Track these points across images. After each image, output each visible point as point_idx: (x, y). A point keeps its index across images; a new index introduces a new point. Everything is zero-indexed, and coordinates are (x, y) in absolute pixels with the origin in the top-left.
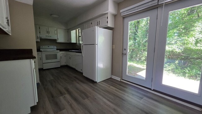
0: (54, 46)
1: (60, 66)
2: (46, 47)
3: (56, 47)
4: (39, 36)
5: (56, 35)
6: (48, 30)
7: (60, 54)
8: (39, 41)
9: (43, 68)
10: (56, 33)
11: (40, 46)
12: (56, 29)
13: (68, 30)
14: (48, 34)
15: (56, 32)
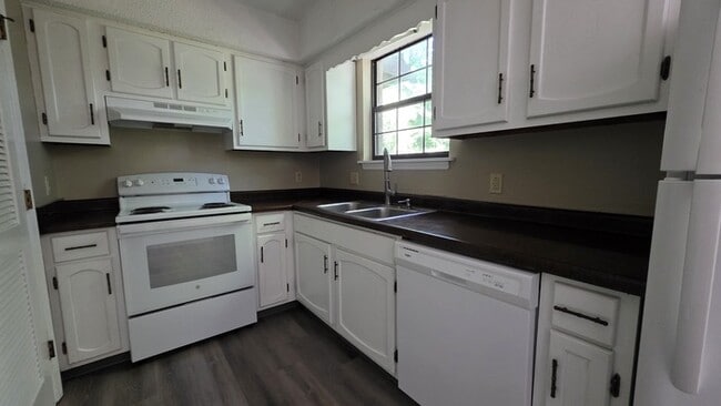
0: (216, 177)
1: (256, 321)
2: (164, 181)
3: (225, 179)
4: (98, 105)
5: (229, 102)
6: (167, 63)
7: (256, 231)
8: (106, 140)
9: (128, 354)
10: (226, 83)
11: (120, 180)
12: (224, 56)
13: (304, 65)
14: (169, 92)
15: (226, 76)
